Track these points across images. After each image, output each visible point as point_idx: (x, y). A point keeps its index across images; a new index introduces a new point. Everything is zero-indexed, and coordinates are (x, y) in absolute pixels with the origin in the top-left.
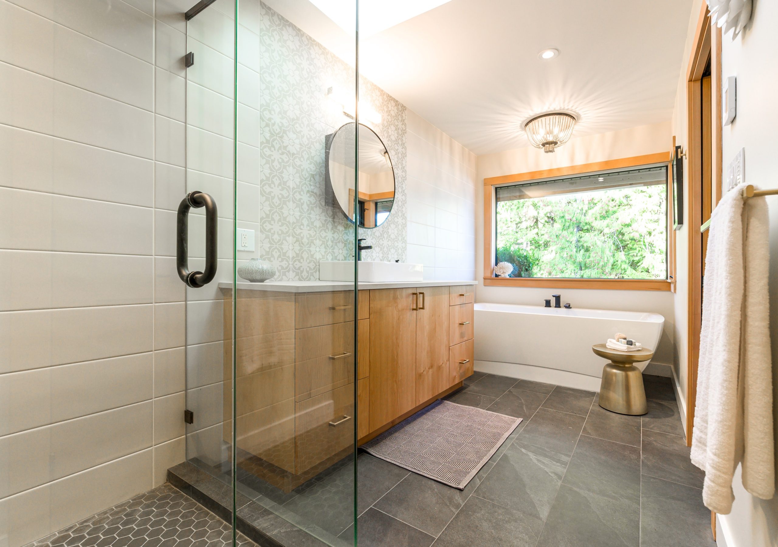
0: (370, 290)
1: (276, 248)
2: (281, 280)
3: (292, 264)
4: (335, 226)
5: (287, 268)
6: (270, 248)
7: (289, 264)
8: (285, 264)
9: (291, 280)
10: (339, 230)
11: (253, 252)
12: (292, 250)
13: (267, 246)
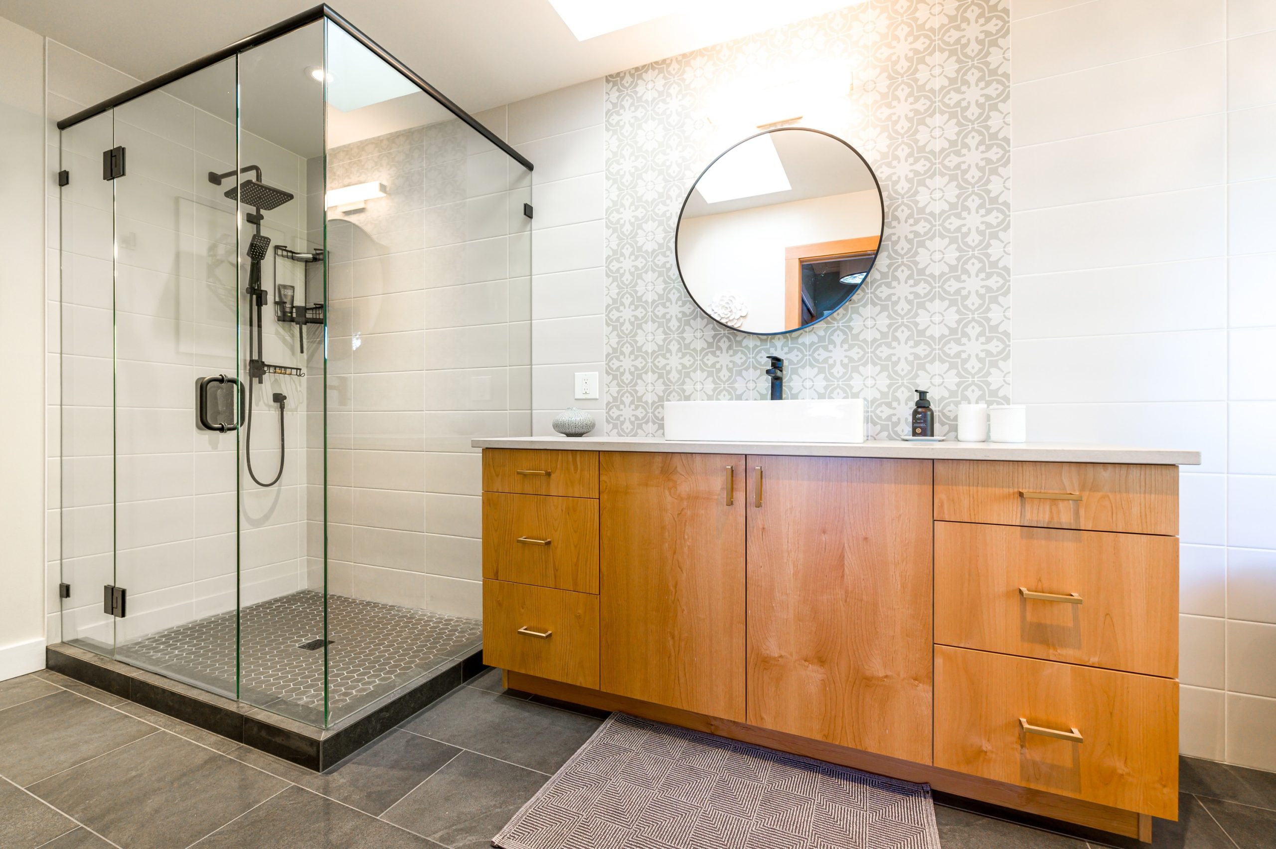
0: (599, 451)
1: (627, 391)
2: (635, 435)
3: (652, 413)
4: (737, 341)
5: (643, 418)
6: (618, 392)
7: (648, 413)
8: (640, 413)
9: (650, 435)
10: (747, 347)
11: (597, 399)
12: (652, 392)
13: (614, 389)
